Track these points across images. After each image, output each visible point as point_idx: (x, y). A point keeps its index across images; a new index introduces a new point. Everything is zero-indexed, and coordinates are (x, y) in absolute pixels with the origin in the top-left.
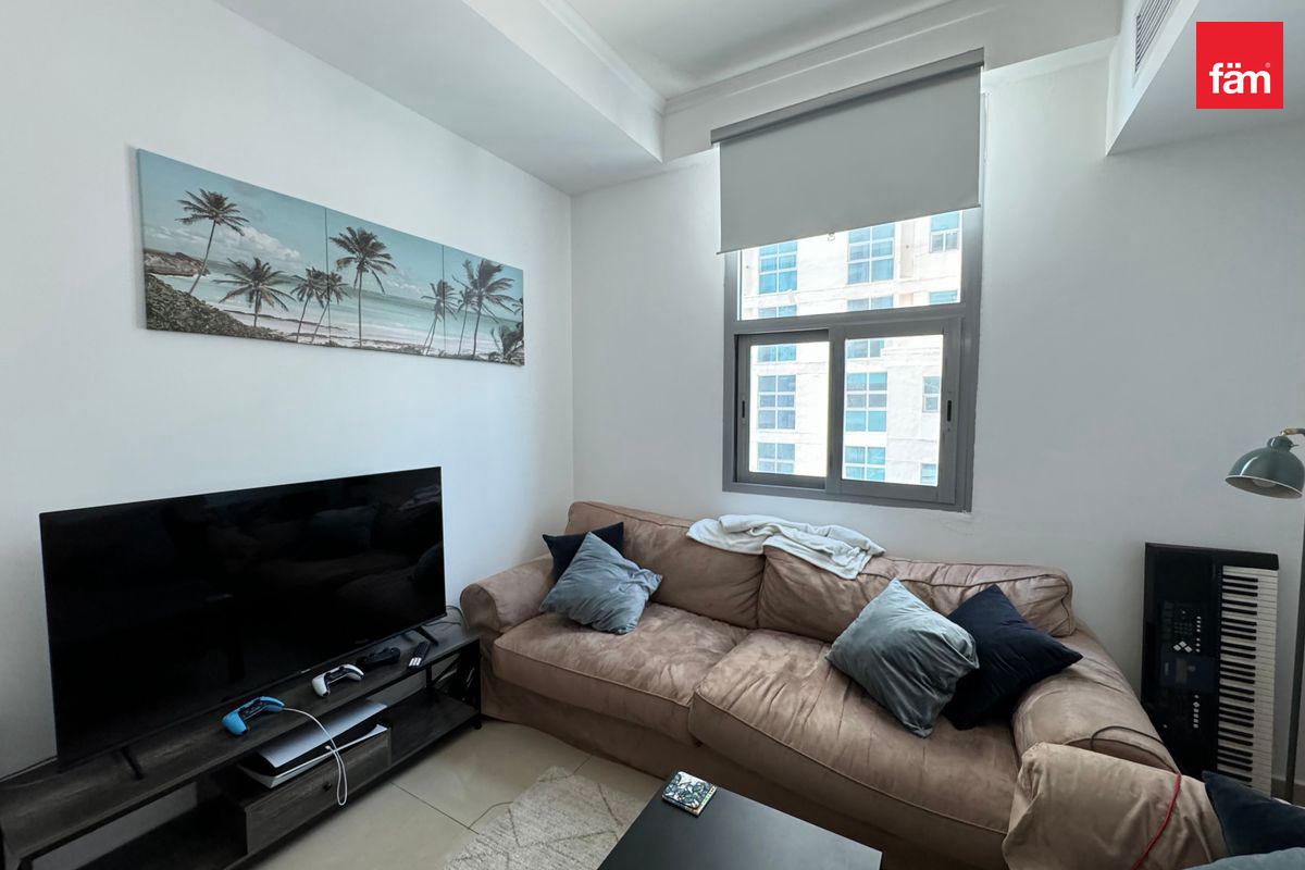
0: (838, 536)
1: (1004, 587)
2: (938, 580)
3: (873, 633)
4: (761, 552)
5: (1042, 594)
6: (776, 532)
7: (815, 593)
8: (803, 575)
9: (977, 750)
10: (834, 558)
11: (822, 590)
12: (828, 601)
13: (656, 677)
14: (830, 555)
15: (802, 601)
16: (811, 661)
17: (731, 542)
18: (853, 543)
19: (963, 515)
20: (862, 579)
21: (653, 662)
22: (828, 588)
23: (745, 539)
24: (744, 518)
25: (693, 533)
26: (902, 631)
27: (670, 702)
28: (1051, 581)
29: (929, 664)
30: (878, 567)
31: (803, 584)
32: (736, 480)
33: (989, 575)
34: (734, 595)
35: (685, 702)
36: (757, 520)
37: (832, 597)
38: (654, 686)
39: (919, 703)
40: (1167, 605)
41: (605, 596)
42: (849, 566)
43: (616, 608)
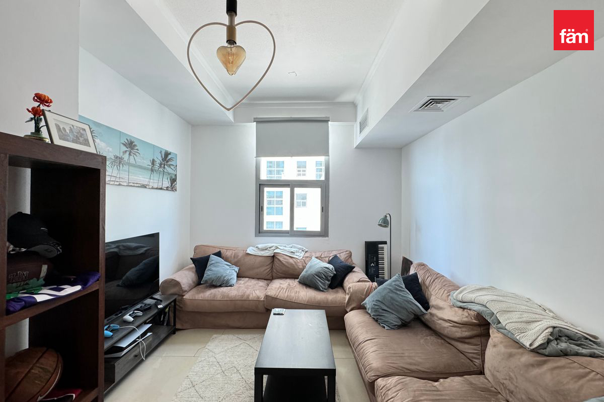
0: (295, 247)
1: (338, 255)
2: (323, 256)
3: (311, 270)
4: (273, 255)
5: (346, 255)
6: (277, 248)
7: (292, 264)
8: (287, 259)
9: (337, 292)
10: (295, 254)
11: (294, 263)
12: (295, 266)
13: (251, 295)
14: (294, 253)
15: (288, 267)
16: (294, 283)
17: (263, 253)
18: (300, 249)
19: (327, 238)
20: (304, 258)
21: (248, 292)
22: (295, 262)
23: (267, 251)
24: (266, 245)
25: (248, 251)
26: (318, 268)
27: (258, 301)
28: (348, 252)
29: (325, 274)
30: (307, 255)
31: (288, 262)
32: (259, 233)
33: (334, 253)
34: (265, 270)
35: (262, 299)
36: (270, 245)
37: (296, 265)
38: (251, 297)
39: (324, 284)
40: (369, 255)
41: (225, 275)
42: (300, 255)
43: (230, 278)
